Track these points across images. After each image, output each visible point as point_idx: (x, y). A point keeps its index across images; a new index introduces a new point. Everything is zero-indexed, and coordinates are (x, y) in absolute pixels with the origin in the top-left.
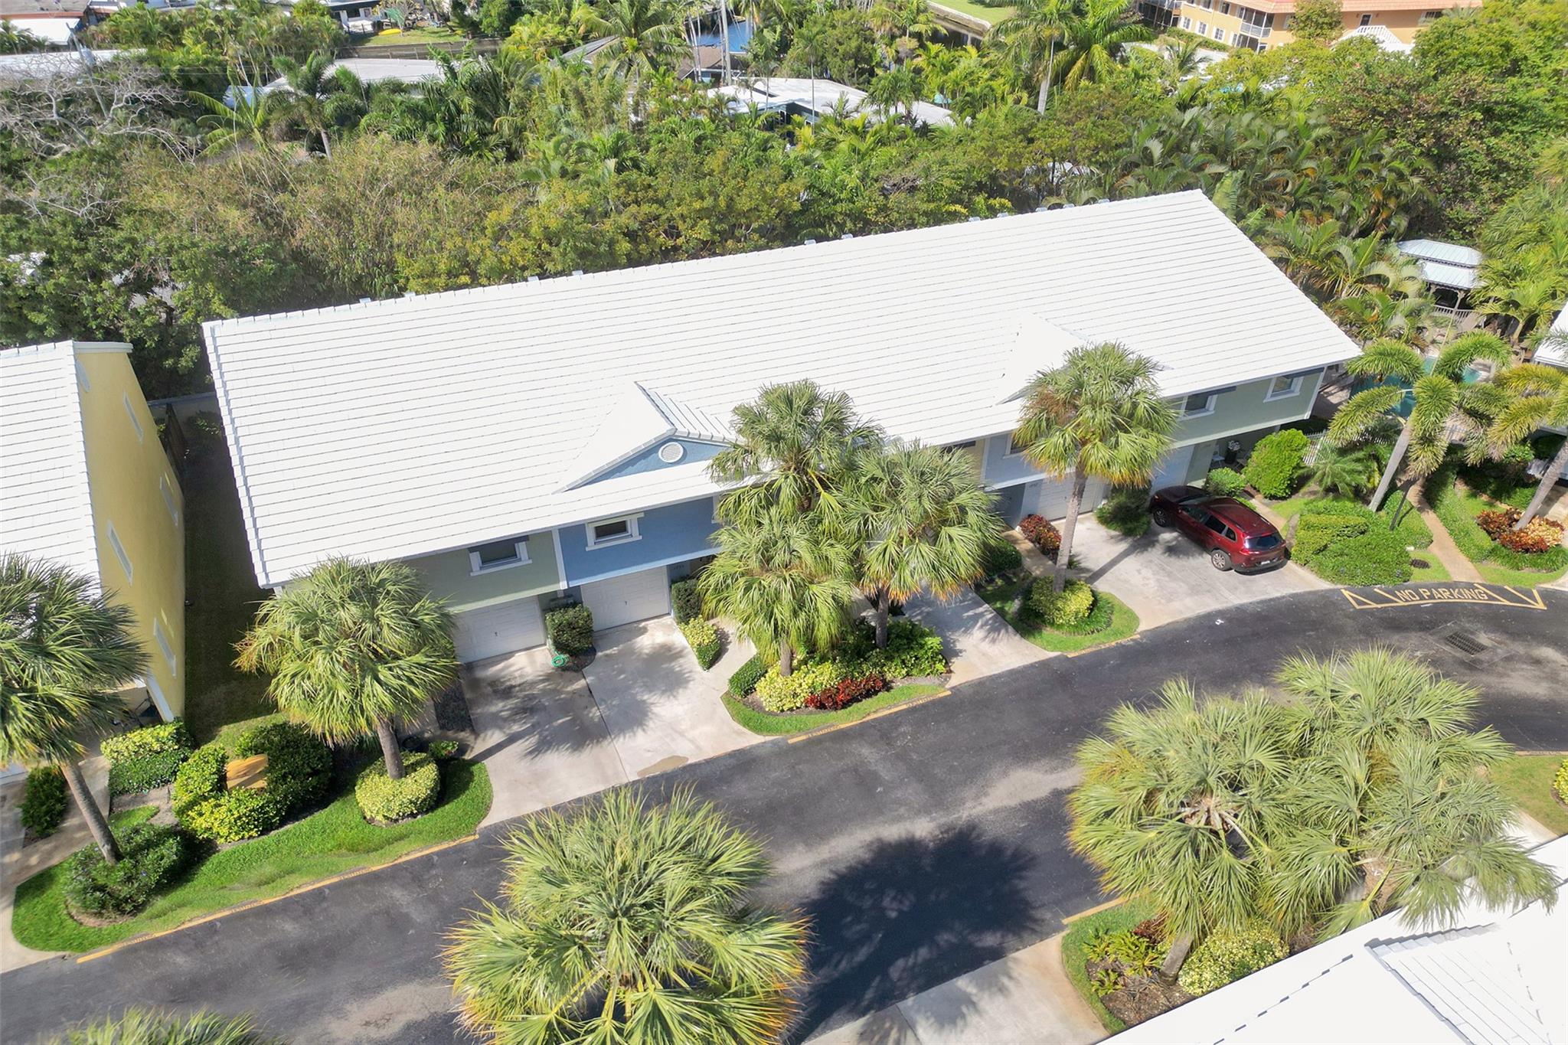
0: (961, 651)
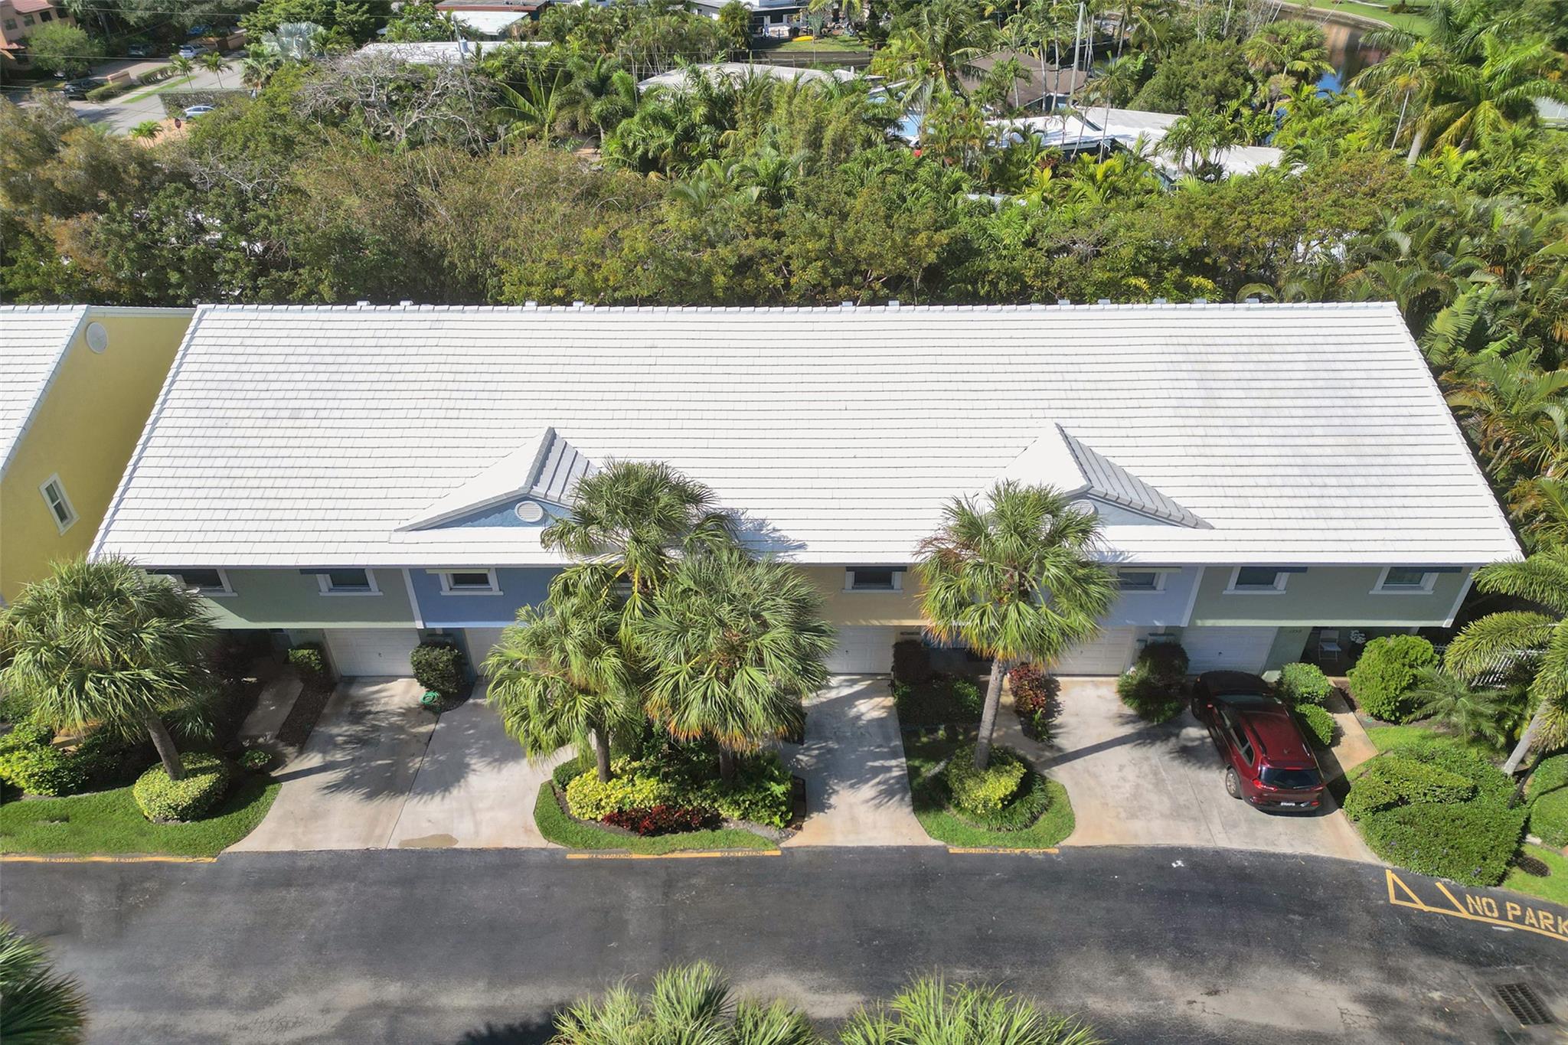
0: (830, 807)
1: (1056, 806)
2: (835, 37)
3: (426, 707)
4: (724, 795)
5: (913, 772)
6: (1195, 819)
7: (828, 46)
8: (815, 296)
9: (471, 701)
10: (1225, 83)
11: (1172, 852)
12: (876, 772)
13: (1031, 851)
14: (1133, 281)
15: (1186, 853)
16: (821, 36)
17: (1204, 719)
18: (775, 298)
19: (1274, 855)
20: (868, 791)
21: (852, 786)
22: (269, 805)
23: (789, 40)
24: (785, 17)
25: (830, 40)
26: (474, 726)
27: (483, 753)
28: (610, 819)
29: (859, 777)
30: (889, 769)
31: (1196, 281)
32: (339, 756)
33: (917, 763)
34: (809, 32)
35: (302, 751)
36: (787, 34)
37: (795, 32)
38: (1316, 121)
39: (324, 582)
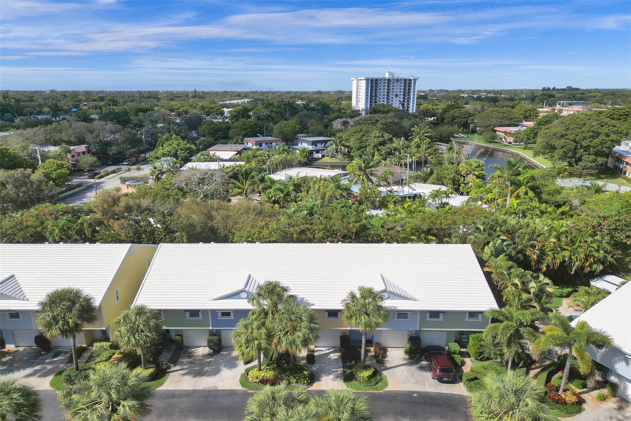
0: (321, 380)
1: (384, 381)
2: (336, 157)
3: (209, 354)
4: (291, 375)
5: (344, 372)
6: (421, 384)
7: (334, 160)
8: (322, 241)
9: (221, 353)
10: (454, 177)
11: (414, 392)
12: (334, 372)
13: (375, 392)
14: (412, 237)
15: (418, 393)
16: (332, 157)
17: (427, 359)
18: (310, 241)
19: (442, 393)
20: (331, 376)
21: (327, 375)
22: (167, 378)
23: (321, 158)
24: (320, 151)
25: (335, 158)
26: (222, 359)
27: (225, 366)
28: (260, 381)
29: (329, 373)
30: (338, 371)
31: (430, 237)
32: (185, 367)
33: (346, 370)
34: (328, 156)
35: (175, 365)
36: (321, 157)
37: (323, 156)
38: (481, 189)
39: (188, 314)
